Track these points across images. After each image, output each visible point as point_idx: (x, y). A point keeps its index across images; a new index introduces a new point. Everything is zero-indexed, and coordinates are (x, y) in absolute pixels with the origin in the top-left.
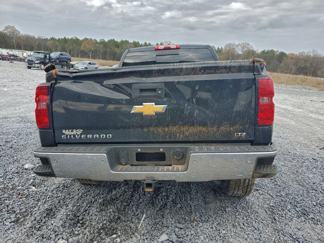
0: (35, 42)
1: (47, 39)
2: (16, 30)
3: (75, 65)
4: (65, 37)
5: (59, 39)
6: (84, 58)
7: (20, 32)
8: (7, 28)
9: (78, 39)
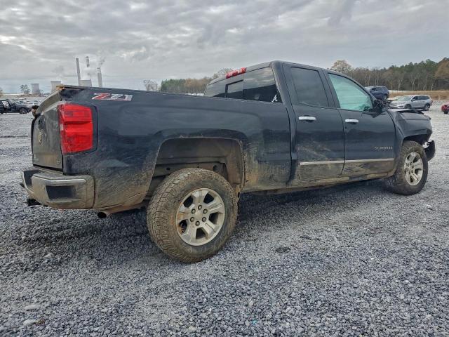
0: (368, 76)
1: (385, 69)
2: (347, 65)
3: (392, 102)
4: (411, 63)
5: (402, 67)
6: (439, 89)
7: (350, 66)
8: (336, 64)
9: (432, 62)
